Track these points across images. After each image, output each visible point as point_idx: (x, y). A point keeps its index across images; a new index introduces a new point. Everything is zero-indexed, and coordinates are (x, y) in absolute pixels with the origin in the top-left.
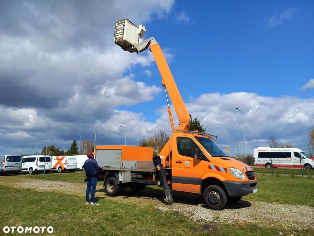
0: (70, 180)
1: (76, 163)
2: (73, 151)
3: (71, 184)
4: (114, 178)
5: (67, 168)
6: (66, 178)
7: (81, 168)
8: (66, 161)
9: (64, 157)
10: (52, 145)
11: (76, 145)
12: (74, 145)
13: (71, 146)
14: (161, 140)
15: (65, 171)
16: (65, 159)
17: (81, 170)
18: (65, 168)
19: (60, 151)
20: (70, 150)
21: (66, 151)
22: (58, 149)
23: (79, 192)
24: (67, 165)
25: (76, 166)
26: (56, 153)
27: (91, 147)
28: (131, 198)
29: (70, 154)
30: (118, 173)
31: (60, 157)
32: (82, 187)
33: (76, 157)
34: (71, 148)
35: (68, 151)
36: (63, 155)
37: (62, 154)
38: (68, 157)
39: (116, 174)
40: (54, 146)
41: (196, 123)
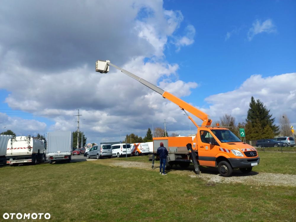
0: (144, 161)
1: (149, 148)
3: (144, 163)
5: (142, 152)
6: (141, 160)
8: (141, 147)
11: (151, 132)
12: (149, 132)
15: (140, 154)
16: (140, 145)
24: (142, 150)
25: (149, 150)
26: (135, 140)
27: (163, 133)
31: (137, 144)
32: (150, 165)
33: (148, 144)
36: (139, 142)
37: (141, 140)
38: (143, 144)
41: (259, 105)
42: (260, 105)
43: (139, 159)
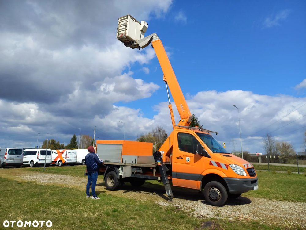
0: (70, 173)
1: (76, 157)
2: (73, 145)
3: (71, 177)
4: (114, 173)
5: (67, 162)
6: (66, 171)
7: (81, 162)
8: (66, 155)
9: (64, 151)
10: (53, 139)
11: (76, 140)
12: (74, 139)
13: (71, 140)
14: (159, 135)
15: (65, 164)
16: (65, 152)
17: (81, 164)
18: (66, 162)
19: (60, 144)
20: (70, 144)
21: (66, 145)
22: (59, 143)
23: (80, 185)
24: (67, 158)
25: (76, 160)
26: (56, 147)
27: (91, 141)
28: (131, 192)
29: (70, 148)
30: (119, 168)
31: (61, 151)
32: (82, 181)
33: (76, 151)
34: (71, 142)
35: (68, 145)
36: (63, 149)
37: (62, 147)
38: (68, 151)
39: (116, 168)
40: (55, 140)
41: (193, 120)
42: (195, 120)
43: (64, 171)
